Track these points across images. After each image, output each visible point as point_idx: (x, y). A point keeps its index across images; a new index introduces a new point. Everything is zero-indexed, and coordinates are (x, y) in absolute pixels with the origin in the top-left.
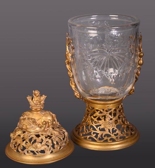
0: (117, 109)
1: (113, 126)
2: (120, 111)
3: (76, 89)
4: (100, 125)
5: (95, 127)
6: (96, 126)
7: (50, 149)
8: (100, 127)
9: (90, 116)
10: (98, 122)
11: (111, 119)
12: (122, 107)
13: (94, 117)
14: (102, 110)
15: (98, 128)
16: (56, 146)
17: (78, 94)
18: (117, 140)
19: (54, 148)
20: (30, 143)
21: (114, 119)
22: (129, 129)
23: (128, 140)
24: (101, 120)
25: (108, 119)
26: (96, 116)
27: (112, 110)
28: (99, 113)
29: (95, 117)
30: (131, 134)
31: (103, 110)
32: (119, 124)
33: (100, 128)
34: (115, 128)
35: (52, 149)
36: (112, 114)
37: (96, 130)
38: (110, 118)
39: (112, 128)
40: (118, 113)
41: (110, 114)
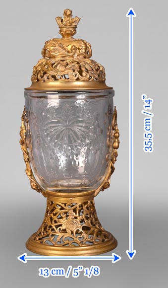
0: (83, 205)
1: (77, 227)
2: (87, 208)
3: (33, 177)
4: (61, 225)
5: (55, 228)
6: (55, 226)
7: (76, 75)
8: (60, 227)
9: (50, 214)
10: (59, 222)
11: (76, 218)
12: (91, 205)
13: (53, 214)
14: (63, 206)
15: (59, 228)
16: (84, 74)
17: (35, 184)
18: (81, 245)
19: (81, 75)
20: (52, 67)
21: (79, 218)
22: (100, 235)
23: (96, 246)
24: (62, 218)
25: (71, 217)
26: (56, 213)
27: (77, 206)
28: (61, 209)
29: (55, 215)
30: (103, 241)
31: (65, 204)
32: (87, 226)
33: (60, 229)
34: (81, 230)
35: (78, 75)
36: (77, 211)
37: (56, 232)
38: (73, 216)
39: (76, 230)
40: (86, 211)
41: (75, 211)
